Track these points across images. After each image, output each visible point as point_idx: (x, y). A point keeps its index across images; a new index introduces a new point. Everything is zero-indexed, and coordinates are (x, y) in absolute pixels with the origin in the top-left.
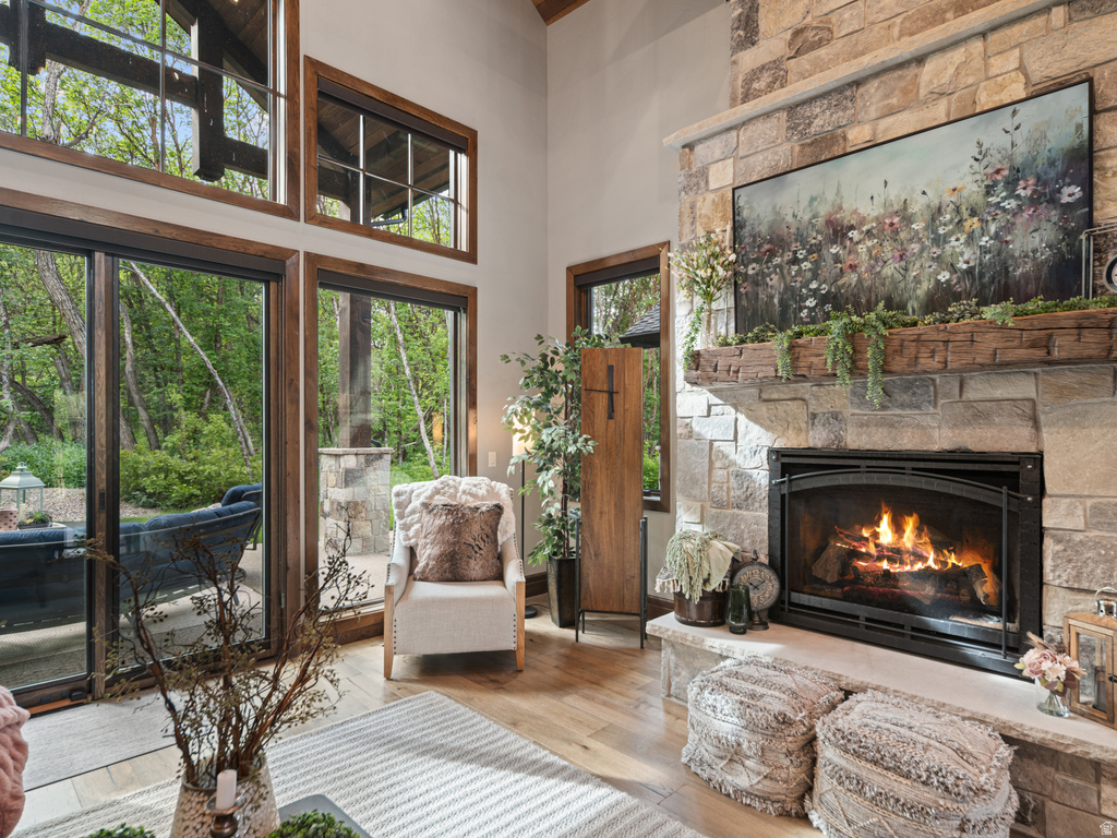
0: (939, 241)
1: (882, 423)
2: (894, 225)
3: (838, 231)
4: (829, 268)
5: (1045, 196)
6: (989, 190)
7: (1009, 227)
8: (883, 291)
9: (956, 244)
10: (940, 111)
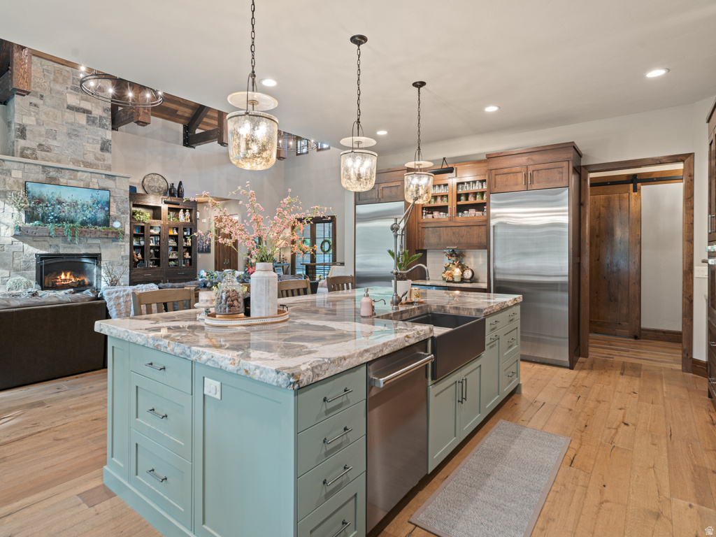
0: (84, 211)
1: (69, 247)
2: (74, 205)
3: (60, 203)
4: (56, 210)
5: (102, 208)
6: (94, 204)
7: (97, 212)
8: (71, 219)
9: (87, 212)
10: (82, 184)
